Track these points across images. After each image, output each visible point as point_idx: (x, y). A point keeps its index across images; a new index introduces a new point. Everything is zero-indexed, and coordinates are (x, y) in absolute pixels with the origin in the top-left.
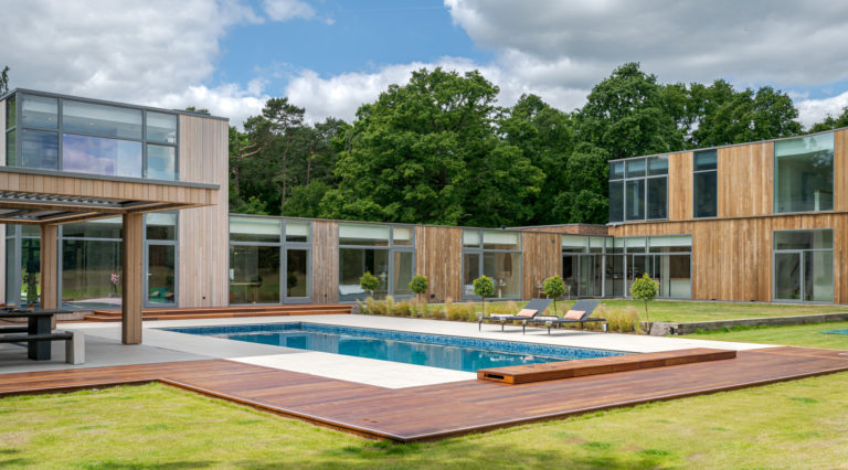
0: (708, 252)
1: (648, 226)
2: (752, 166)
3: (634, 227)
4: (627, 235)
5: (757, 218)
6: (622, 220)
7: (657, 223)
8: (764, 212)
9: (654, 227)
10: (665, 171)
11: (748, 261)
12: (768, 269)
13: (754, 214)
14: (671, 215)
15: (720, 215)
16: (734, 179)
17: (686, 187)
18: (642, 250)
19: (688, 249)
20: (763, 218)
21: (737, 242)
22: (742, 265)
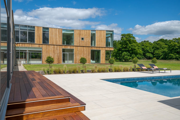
0: (46, 52)
1: (28, 45)
2: (57, 33)
3: (23, 44)
4: (21, 46)
5: (59, 45)
6: (19, 42)
7: (31, 44)
8: (60, 44)
9: (30, 45)
10: (34, 30)
11: (57, 55)
12: (61, 57)
13: (58, 44)
14: (36, 42)
15: (50, 43)
16: (53, 36)
17: (40, 36)
18: (26, 51)
19: (41, 51)
20: (60, 45)
21: (54, 50)
22: (55, 56)
